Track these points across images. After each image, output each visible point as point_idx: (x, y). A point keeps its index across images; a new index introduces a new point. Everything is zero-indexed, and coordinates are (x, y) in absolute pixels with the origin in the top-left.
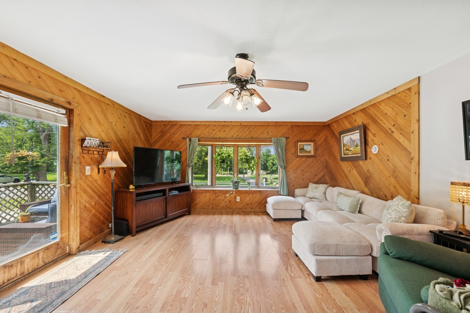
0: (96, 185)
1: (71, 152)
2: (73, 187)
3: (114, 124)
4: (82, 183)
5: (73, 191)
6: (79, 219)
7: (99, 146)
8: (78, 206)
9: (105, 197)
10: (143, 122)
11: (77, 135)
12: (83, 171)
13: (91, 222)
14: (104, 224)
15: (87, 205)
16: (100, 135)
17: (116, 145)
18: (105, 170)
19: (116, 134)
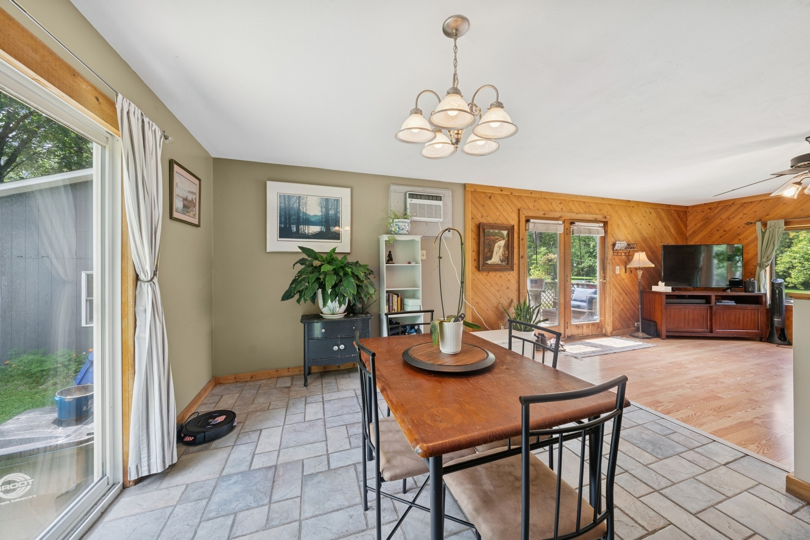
0: (623, 283)
1: (606, 255)
2: (608, 282)
3: (638, 224)
4: (614, 281)
5: (608, 286)
6: (612, 309)
7: (626, 248)
8: (611, 298)
9: (631, 295)
10: (673, 212)
11: (610, 241)
12: (614, 271)
13: (620, 315)
14: (630, 320)
15: (617, 299)
16: (627, 238)
17: (641, 245)
18: (631, 270)
19: (641, 233)
